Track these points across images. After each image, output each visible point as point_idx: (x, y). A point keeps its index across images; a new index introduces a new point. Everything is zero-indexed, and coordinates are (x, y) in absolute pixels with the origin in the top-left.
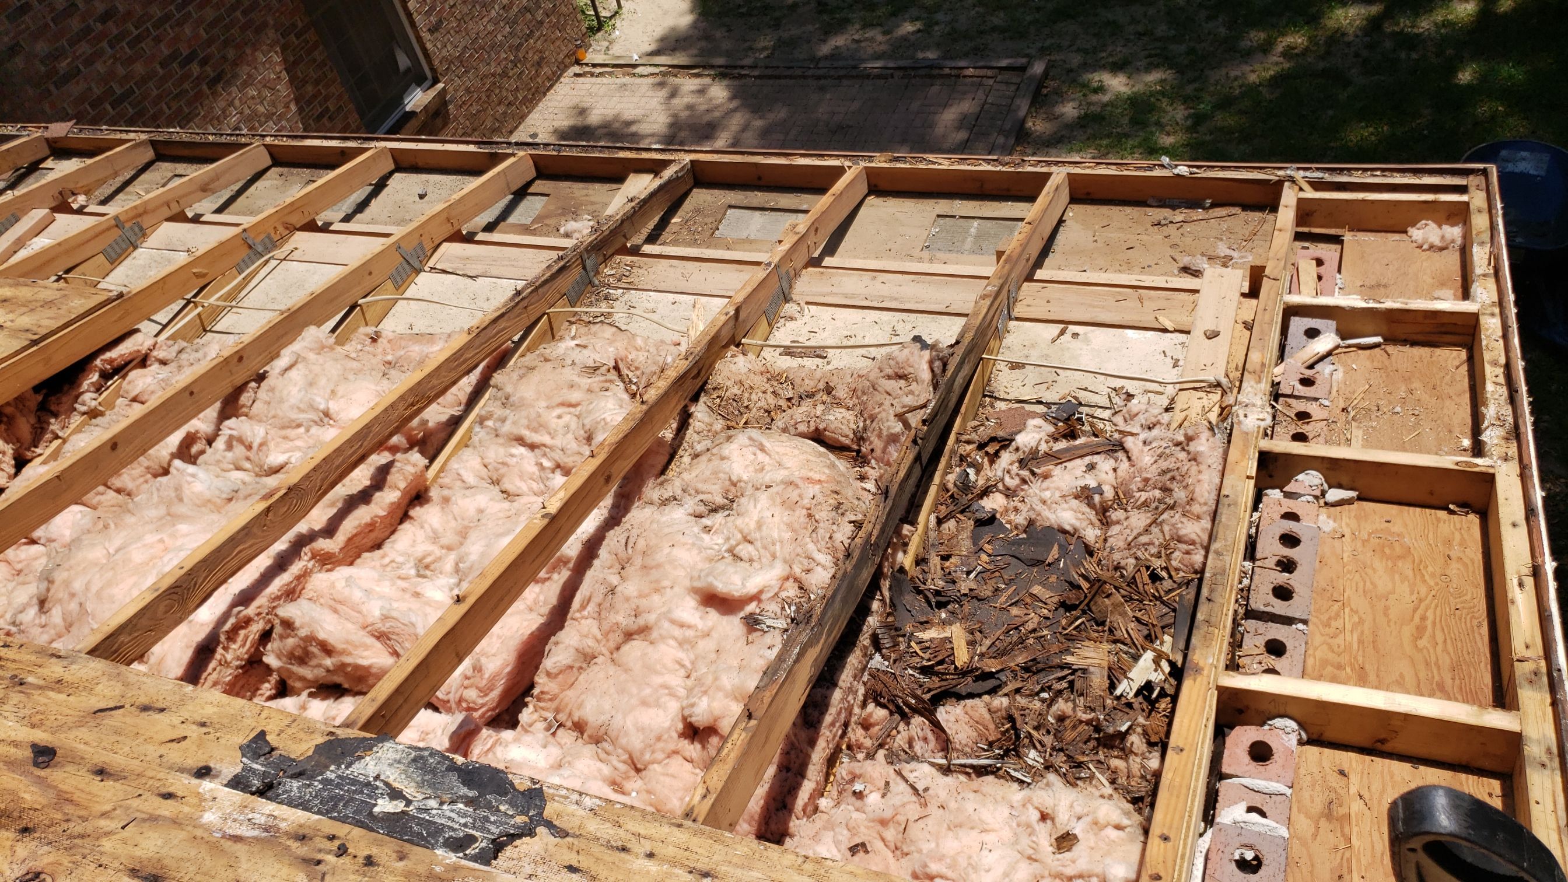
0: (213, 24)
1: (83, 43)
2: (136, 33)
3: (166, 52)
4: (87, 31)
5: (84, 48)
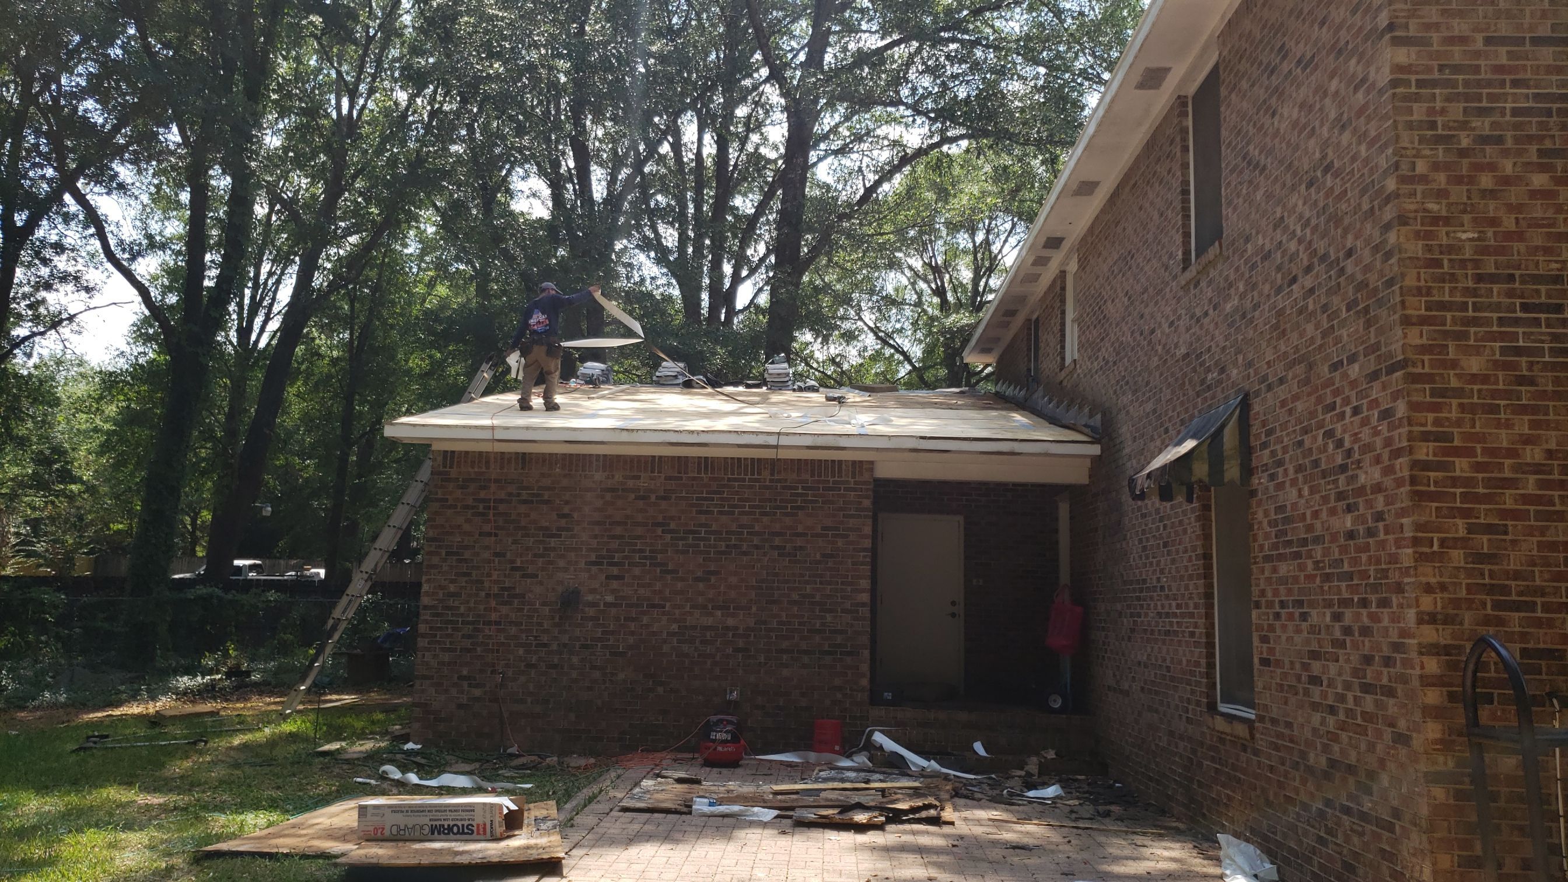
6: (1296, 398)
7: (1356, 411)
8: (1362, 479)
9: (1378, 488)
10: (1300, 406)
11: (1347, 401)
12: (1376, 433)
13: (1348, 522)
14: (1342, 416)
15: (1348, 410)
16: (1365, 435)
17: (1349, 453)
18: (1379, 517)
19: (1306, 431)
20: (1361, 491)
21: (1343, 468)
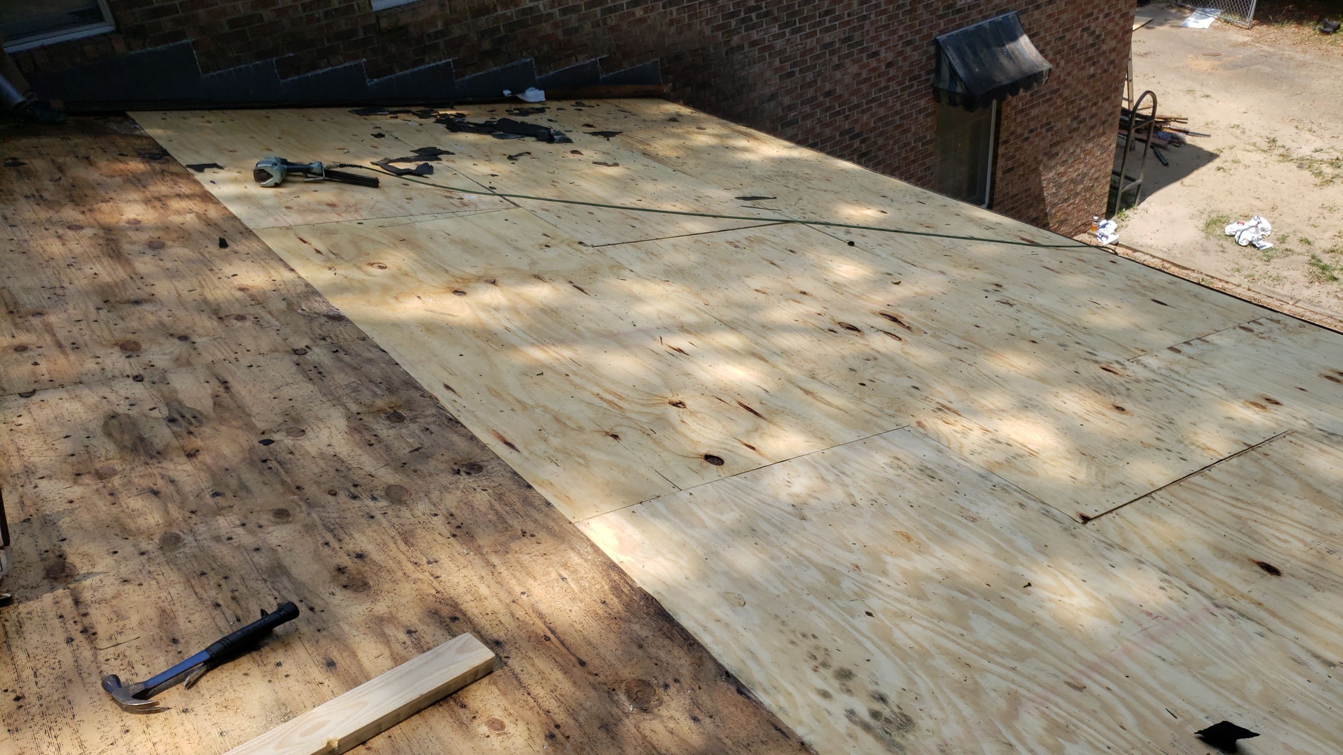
0: (881, 119)
1: (808, 106)
2: (838, 109)
3: (847, 127)
4: (814, 98)
5: (807, 109)
6: (1064, 11)
7: (1107, 15)
8: (1104, 47)
9: (1114, 49)
10: (1064, 17)
11: (1102, 10)
12: (1117, 24)
13: (1092, 71)
14: (1097, 18)
15: (1101, 16)
16: (1110, 27)
17: (1098, 37)
18: (1112, 62)
19: (1068, 30)
20: (1104, 52)
21: (1092, 45)
